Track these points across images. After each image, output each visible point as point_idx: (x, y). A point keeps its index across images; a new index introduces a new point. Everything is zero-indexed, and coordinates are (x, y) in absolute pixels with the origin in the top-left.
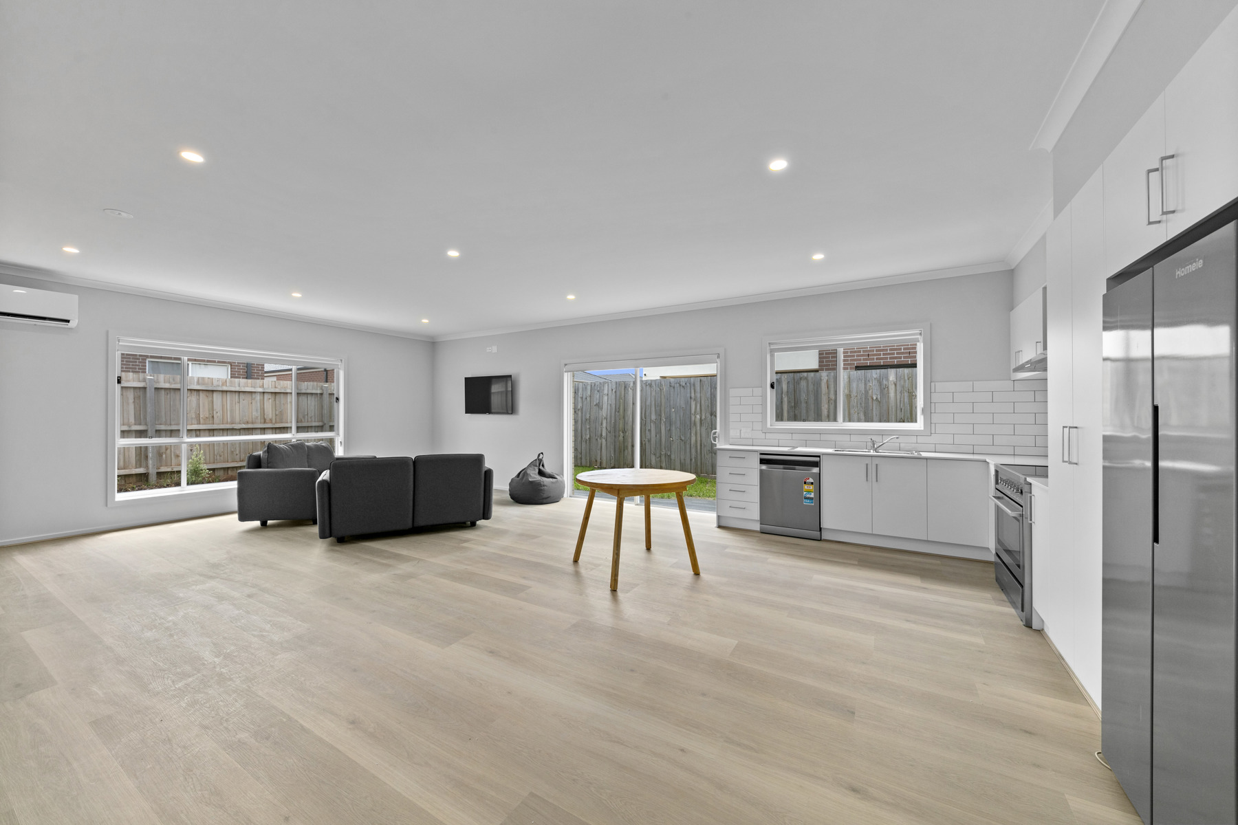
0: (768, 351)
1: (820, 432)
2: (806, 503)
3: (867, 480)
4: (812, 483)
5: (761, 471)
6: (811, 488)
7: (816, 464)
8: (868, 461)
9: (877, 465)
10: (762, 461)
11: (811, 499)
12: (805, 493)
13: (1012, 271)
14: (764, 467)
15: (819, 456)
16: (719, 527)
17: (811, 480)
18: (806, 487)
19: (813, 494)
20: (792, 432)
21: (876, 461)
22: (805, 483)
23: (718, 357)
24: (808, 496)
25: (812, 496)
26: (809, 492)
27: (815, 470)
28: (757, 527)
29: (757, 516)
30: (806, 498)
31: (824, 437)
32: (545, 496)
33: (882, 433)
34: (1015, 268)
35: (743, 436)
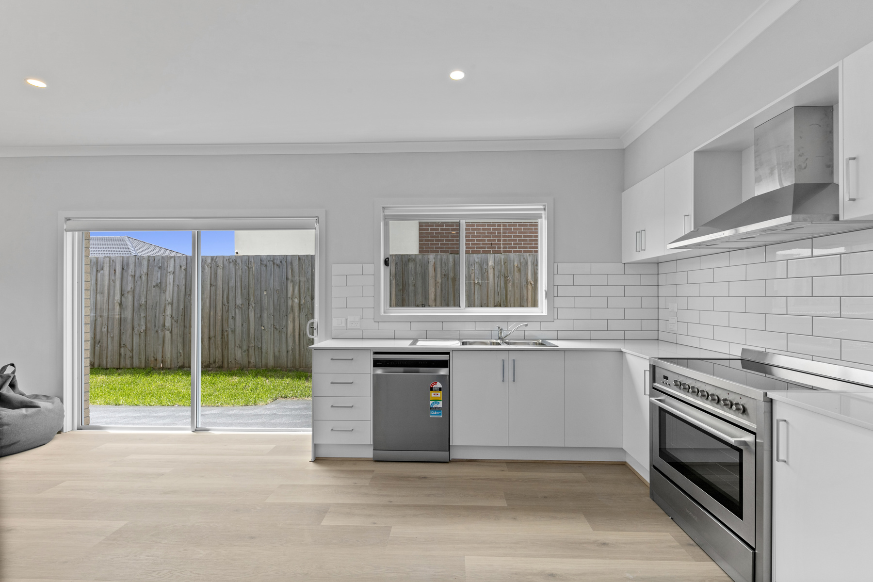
0: (382, 218)
1: (443, 320)
2: (433, 415)
3: (503, 381)
4: (440, 389)
5: (376, 377)
6: (439, 395)
7: (445, 364)
8: (504, 356)
9: (514, 361)
10: (377, 364)
11: (439, 409)
12: (431, 402)
13: (623, 151)
14: (379, 371)
15: (448, 353)
16: (317, 460)
17: (439, 385)
18: (432, 394)
19: (441, 402)
20: (410, 320)
21: (513, 356)
22: (432, 389)
23: (317, 221)
24: (435, 406)
25: (440, 405)
26: (436, 401)
27: (443, 371)
28: (369, 453)
29: (368, 439)
30: (433, 409)
31: (447, 326)
32: (4, 442)
33: (507, 319)
34: (626, 148)
35: (349, 326)
